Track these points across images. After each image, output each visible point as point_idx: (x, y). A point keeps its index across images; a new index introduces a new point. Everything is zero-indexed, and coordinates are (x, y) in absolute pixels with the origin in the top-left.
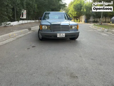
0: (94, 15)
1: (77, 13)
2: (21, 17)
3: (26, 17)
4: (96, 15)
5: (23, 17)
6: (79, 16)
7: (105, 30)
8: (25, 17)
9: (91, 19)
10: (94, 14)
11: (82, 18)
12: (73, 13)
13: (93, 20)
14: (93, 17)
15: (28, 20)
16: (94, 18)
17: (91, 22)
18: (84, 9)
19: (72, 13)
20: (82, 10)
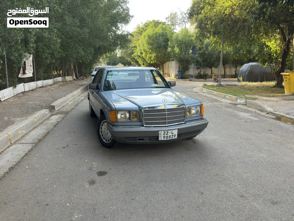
0: (197, 62)
1: (157, 56)
2: (20, 75)
3: (33, 74)
4: (203, 61)
5: (24, 73)
6: (163, 64)
7: (239, 101)
8: (29, 73)
9: (192, 71)
10: (199, 59)
11: (169, 67)
12: (148, 55)
13: (197, 72)
14: (196, 65)
15: (37, 81)
16: (198, 68)
17: (192, 76)
18: (173, 47)
19: (143, 55)
20: (169, 49)
